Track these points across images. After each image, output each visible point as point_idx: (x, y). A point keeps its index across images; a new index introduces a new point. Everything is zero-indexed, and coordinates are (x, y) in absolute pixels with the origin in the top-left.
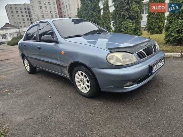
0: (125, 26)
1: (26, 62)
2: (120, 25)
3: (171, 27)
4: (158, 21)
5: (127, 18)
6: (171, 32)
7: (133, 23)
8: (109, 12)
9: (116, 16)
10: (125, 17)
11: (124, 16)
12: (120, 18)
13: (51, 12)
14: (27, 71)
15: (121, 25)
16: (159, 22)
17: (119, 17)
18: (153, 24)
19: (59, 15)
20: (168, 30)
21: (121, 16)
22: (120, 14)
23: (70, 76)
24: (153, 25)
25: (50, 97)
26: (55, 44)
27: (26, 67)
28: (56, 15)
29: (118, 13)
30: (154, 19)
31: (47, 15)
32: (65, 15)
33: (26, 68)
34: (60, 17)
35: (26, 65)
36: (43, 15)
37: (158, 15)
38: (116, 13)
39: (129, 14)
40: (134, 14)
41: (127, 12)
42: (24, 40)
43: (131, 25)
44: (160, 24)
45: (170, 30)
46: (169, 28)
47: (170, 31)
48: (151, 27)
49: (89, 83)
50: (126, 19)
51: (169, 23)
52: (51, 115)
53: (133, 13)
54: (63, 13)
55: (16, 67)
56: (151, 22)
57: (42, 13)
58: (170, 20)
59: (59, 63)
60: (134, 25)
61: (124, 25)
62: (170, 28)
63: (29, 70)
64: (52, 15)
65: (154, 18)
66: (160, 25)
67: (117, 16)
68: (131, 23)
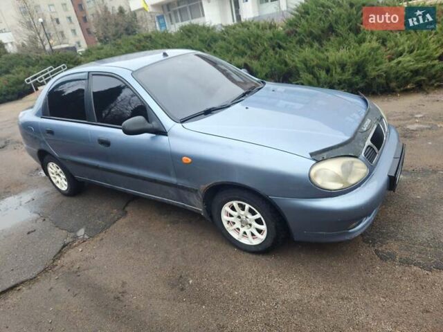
26: (154, 135)
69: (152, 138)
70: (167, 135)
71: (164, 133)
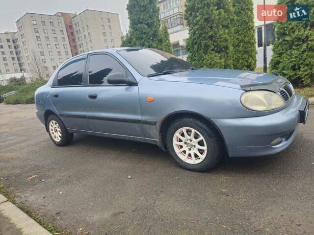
0: (209, 62)
1: (54, 125)
2: (201, 61)
3: (281, 61)
4: (246, 56)
5: (212, 50)
6: (283, 69)
7: (220, 58)
8: (169, 43)
9: (193, 47)
10: (208, 49)
11: (207, 47)
12: (200, 50)
13: (57, 46)
14: (54, 141)
15: (203, 60)
16: (248, 58)
17: (198, 49)
18: (238, 61)
19: (72, 51)
20: (277, 66)
21: (201, 46)
22: (200, 43)
23: (162, 138)
24: (240, 62)
25: (129, 177)
27: (52, 134)
28: (66, 50)
29: (196, 43)
30: (240, 54)
31: (50, 50)
32: (82, 50)
33: (53, 136)
34: (74, 54)
35: (54, 131)
36: (41, 50)
37: (245, 48)
38: (192, 43)
39: (215, 44)
40: (221, 44)
41: (211, 40)
42: (53, 86)
43: (219, 61)
44: (250, 61)
45: (281, 65)
46: (278, 63)
47: (281, 68)
48: (236, 65)
49: (204, 146)
50: (209, 51)
51: (277, 55)
52: (154, 203)
53: (221, 42)
54: (78, 46)
55: (24, 138)
56: (236, 59)
57: (40, 47)
58: (280, 50)
59: (139, 117)
60: (223, 60)
61: (208, 60)
62: (281, 64)
63: (58, 140)
64: (58, 50)
65: (240, 51)
66: (251, 63)
67: (196, 46)
68: (219, 58)
69: (127, 89)
70: (137, 85)
71: (136, 84)
